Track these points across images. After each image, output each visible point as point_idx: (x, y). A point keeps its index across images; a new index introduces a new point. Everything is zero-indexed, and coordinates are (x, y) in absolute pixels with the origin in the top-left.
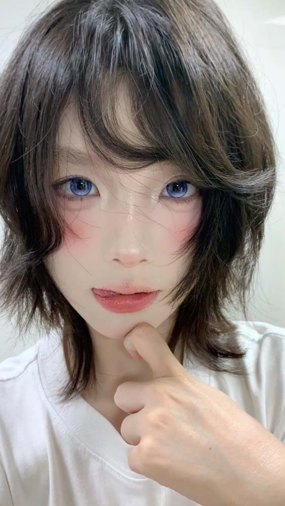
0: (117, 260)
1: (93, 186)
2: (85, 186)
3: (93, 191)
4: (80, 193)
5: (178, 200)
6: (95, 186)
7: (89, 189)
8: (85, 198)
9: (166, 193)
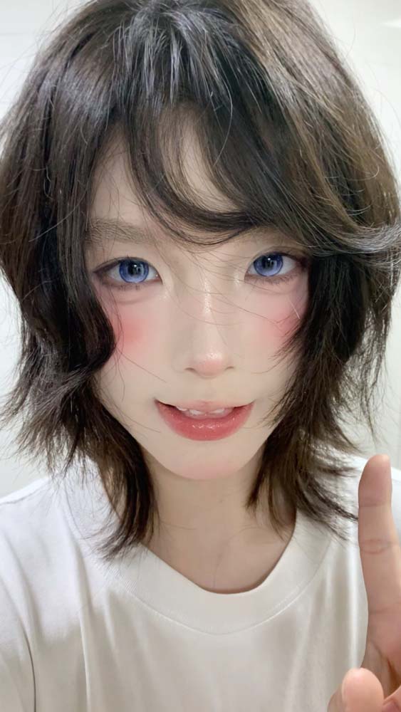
0: (191, 369)
1: (150, 268)
2: (139, 270)
3: (151, 276)
4: (134, 280)
5: (271, 280)
6: (154, 269)
7: (146, 273)
8: (141, 285)
9: (253, 271)
